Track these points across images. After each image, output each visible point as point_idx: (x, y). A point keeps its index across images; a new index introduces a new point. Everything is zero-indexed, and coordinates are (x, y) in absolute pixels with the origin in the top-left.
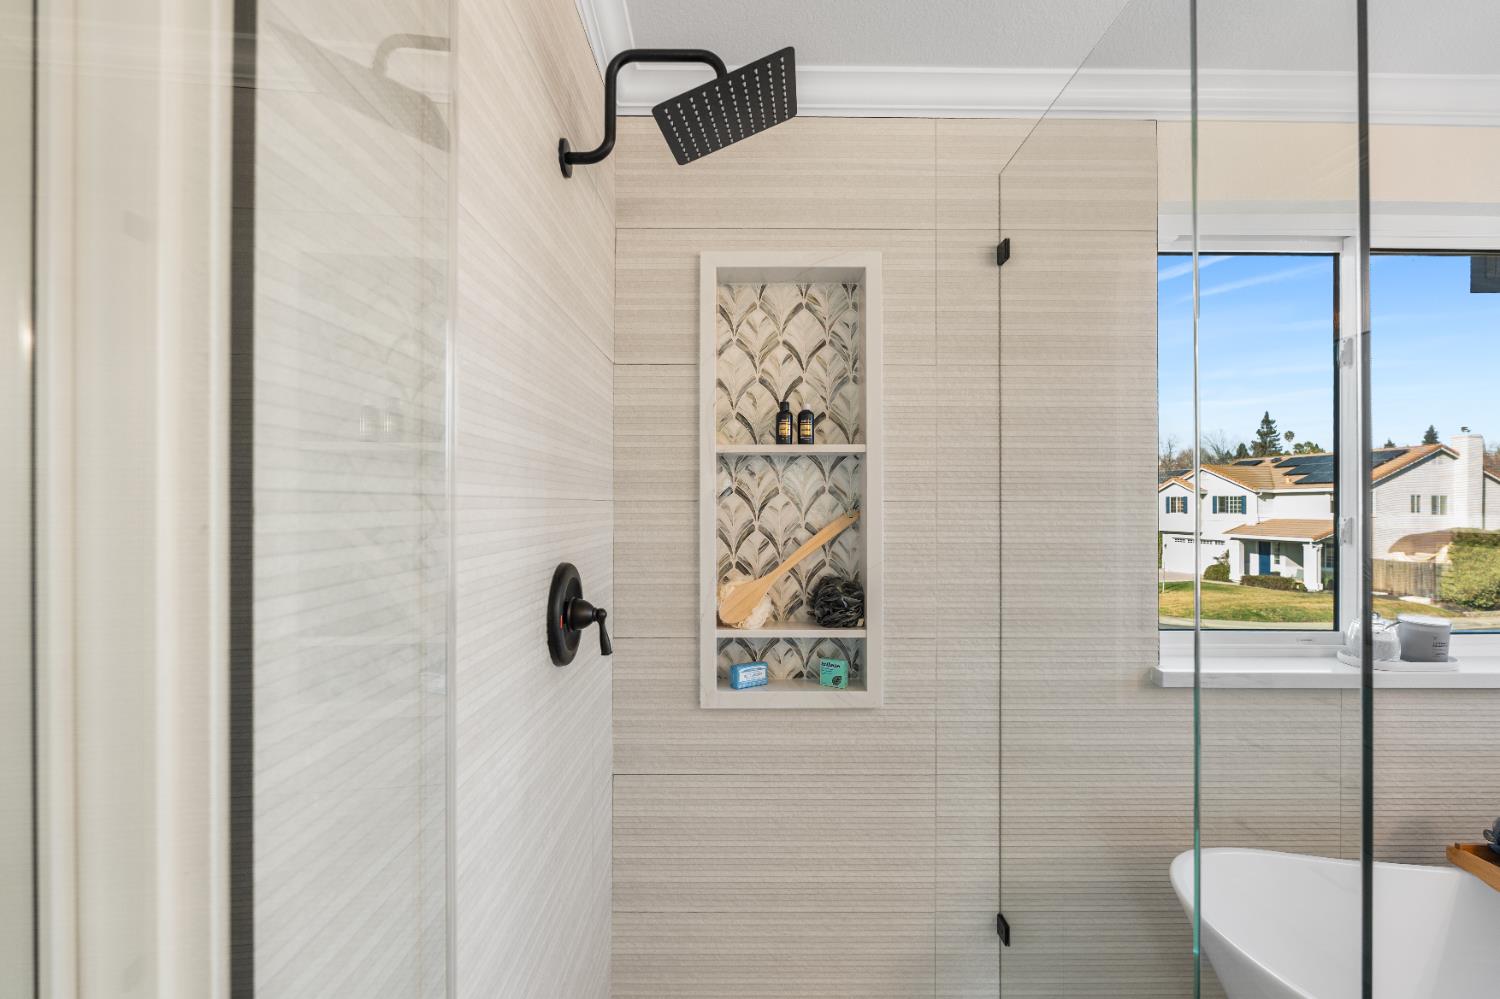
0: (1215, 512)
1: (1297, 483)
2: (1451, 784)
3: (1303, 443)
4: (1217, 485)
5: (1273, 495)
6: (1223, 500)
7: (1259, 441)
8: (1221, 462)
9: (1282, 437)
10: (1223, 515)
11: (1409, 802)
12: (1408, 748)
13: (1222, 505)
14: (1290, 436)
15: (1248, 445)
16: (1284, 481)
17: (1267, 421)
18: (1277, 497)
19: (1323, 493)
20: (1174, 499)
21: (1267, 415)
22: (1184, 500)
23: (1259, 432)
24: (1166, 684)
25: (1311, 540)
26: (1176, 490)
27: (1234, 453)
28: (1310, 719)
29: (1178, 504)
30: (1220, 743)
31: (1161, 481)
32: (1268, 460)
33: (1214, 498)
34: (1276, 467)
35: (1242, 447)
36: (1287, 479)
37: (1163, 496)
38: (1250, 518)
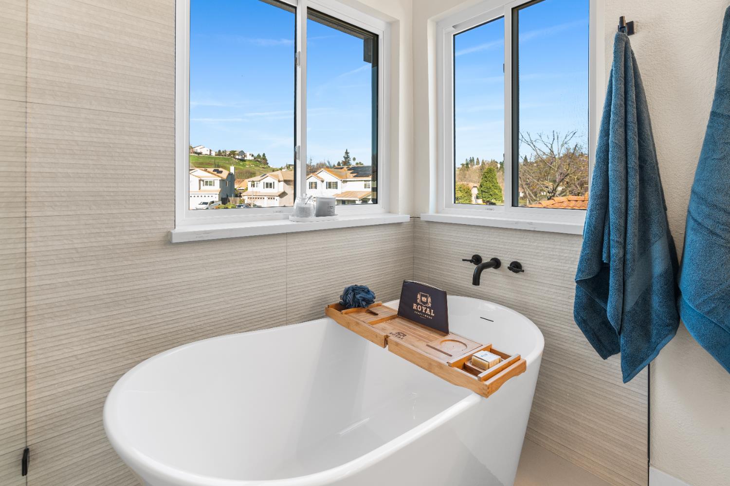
0: (327, 188)
1: (354, 177)
2: (336, 276)
3: (358, 162)
4: (328, 177)
5: (347, 181)
6: (330, 183)
7: (344, 160)
8: (329, 168)
9: (352, 159)
10: (330, 189)
11: (318, 289)
12: (318, 262)
13: (330, 185)
14: (354, 159)
15: (341, 162)
16: (350, 176)
17: (347, 153)
18: (348, 182)
19: (362, 181)
20: (312, 183)
21: (347, 150)
22: (316, 183)
23: (344, 157)
24: (174, 240)
25: (358, 199)
26: (313, 179)
27: (336, 165)
28: (271, 253)
29: (314, 185)
30: (219, 274)
31: (308, 175)
32: (345, 167)
33: (327, 182)
34: (348, 170)
35: (339, 163)
36: (351, 175)
37: (308, 181)
38: (339, 191)
